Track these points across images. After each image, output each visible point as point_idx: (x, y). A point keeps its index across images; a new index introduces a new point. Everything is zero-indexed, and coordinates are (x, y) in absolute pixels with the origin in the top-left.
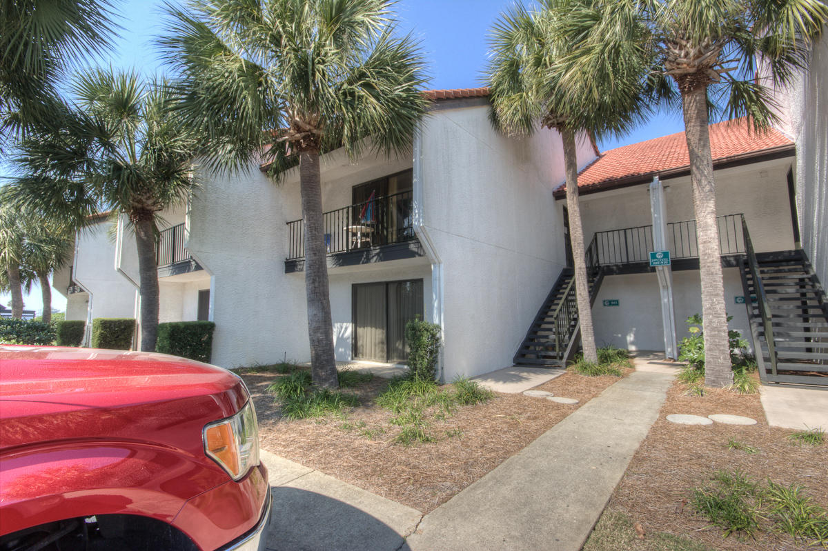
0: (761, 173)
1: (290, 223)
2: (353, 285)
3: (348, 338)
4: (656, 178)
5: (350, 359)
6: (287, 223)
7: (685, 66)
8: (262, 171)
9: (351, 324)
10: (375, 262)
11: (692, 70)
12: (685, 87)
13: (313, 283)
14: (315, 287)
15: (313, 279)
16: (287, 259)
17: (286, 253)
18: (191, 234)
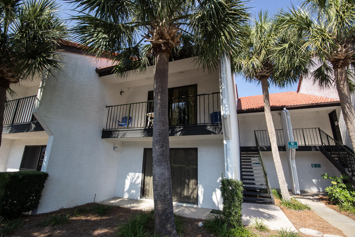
0: (316, 112)
1: (109, 107)
2: (145, 149)
3: (139, 184)
4: (285, 109)
5: (139, 198)
6: (107, 107)
7: (340, 55)
8: (97, 72)
9: (141, 174)
10: (180, 135)
11: (343, 58)
12: (339, 65)
13: (162, 147)
14: (163, 151)
15: (162, 145)
16: (103, 129)
17: (104, 124)
18: (41, 102)
